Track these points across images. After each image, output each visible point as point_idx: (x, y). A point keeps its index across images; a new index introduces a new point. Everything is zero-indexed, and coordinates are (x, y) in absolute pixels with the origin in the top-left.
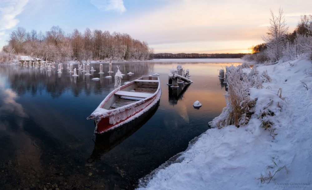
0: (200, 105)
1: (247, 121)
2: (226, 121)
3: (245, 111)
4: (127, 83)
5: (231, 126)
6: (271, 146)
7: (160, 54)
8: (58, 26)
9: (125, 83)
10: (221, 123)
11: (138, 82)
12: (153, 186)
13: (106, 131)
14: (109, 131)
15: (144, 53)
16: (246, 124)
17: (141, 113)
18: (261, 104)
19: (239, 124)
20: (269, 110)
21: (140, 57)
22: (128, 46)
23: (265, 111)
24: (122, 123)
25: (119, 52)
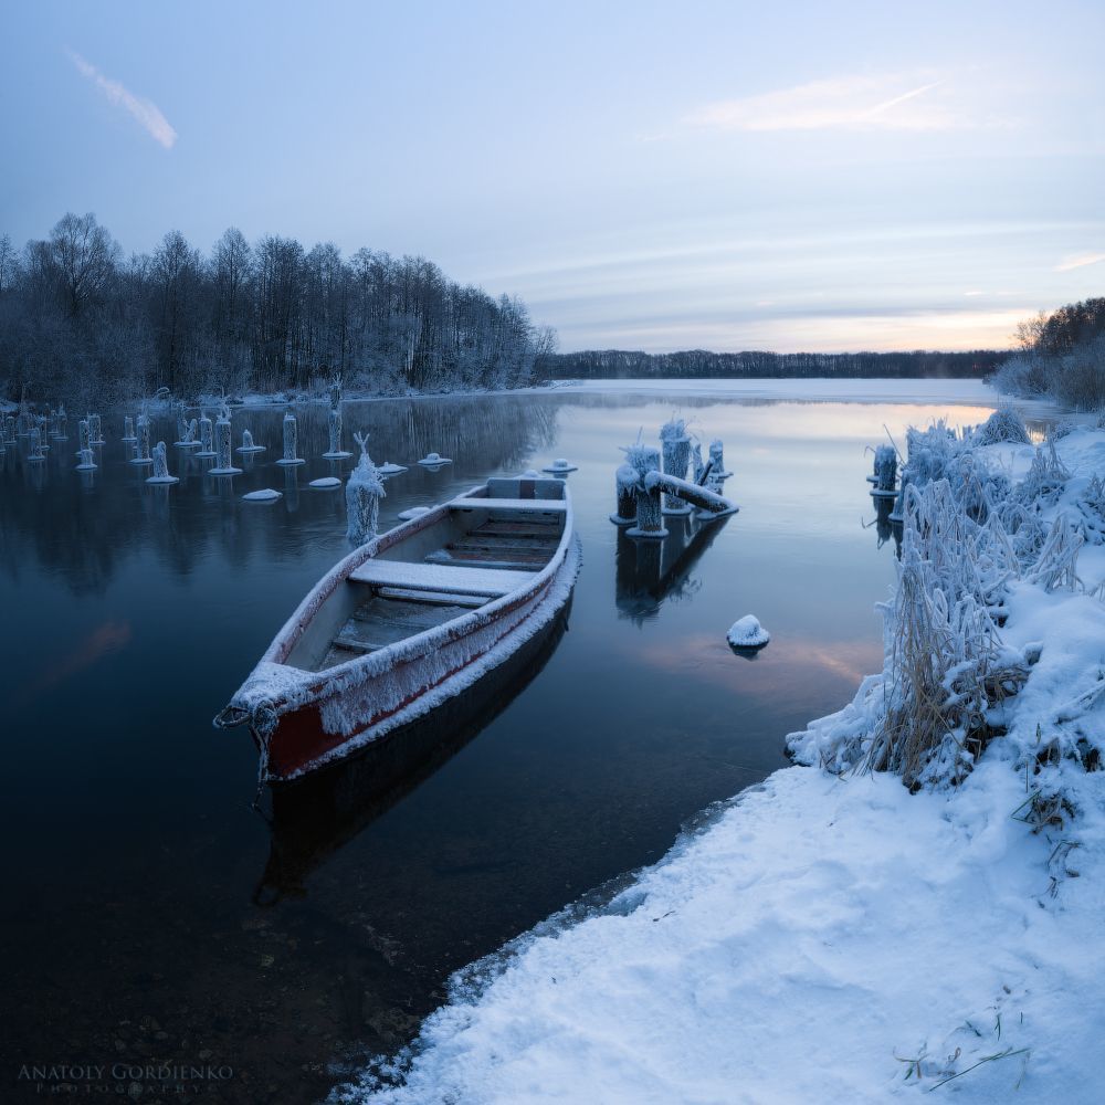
0: (763, 635)
1: (961, 770)
2: (866, 746)
3: (964, 719)
4: (417, 513)
5: (885, 777)
6: (1026, 924)
7: (586, 355)
8: (91, 217)
9: (405, 514)
10: (842, 750)
11: (468, 510)
12: (506, 1001)
13: (313, 765)
14: (325, 764)
15: (506, 353)
16: (954, 782)
17: (475, 671)
18: (1050, 691)
19: (922, 778)
20: (1079, 733)
21: (486, 373)
22: (426, 320)
23: (1057, 739)
24: (382, 727)
25: (385, 347)
